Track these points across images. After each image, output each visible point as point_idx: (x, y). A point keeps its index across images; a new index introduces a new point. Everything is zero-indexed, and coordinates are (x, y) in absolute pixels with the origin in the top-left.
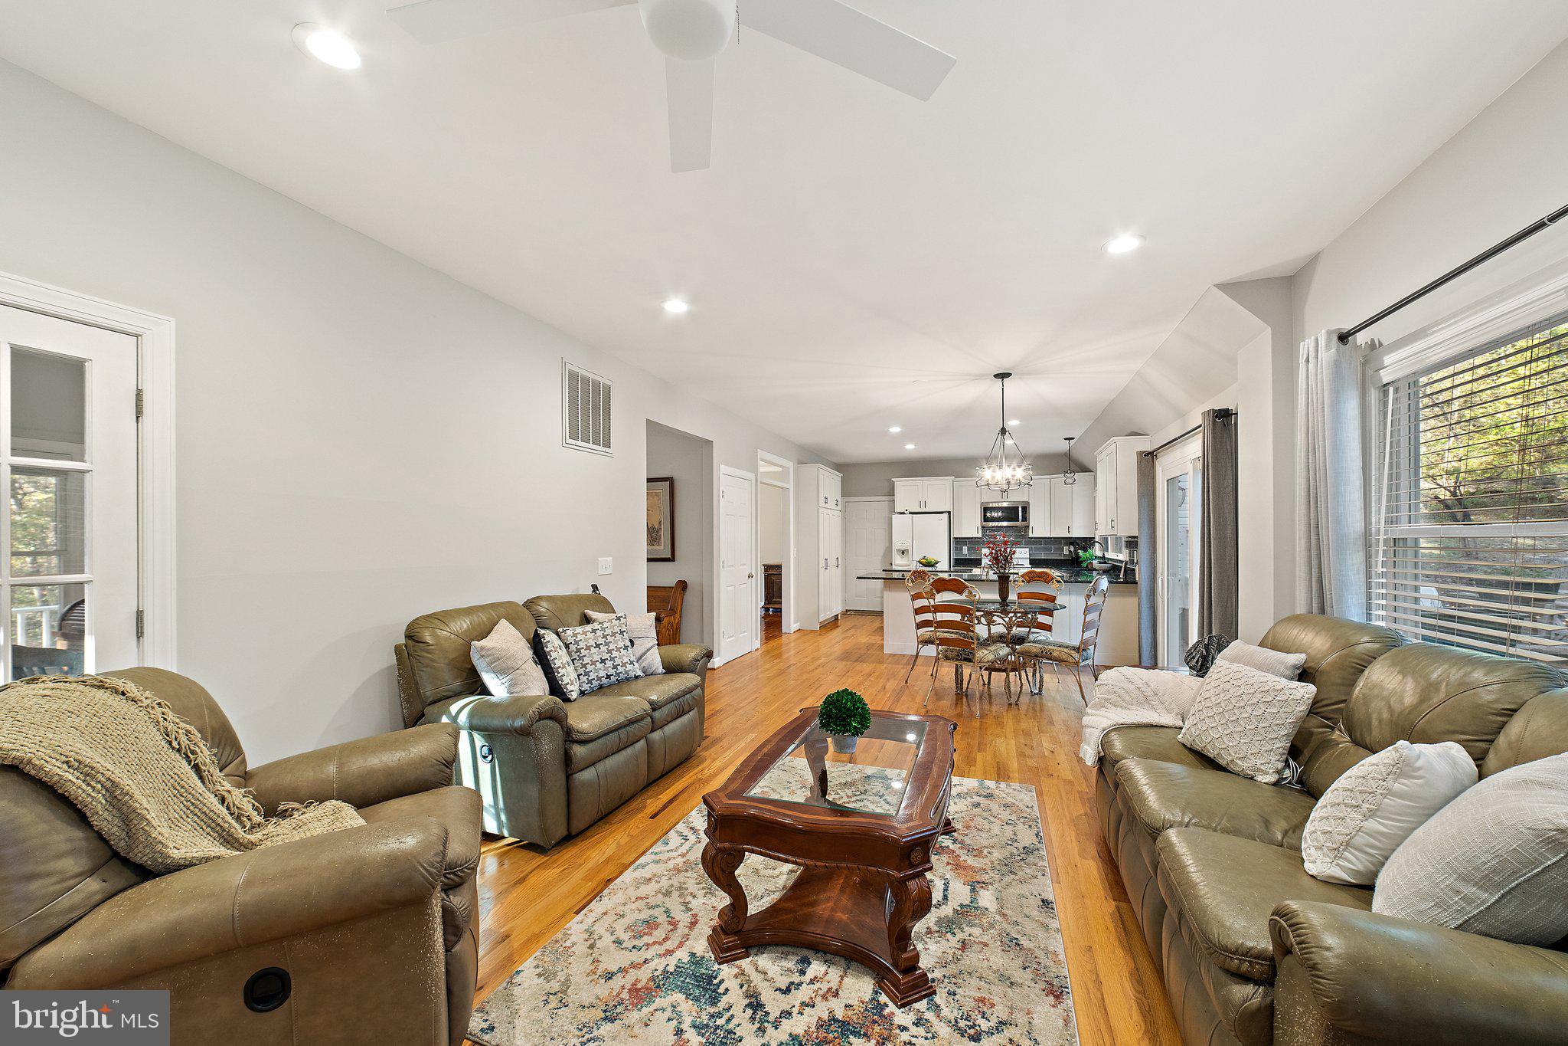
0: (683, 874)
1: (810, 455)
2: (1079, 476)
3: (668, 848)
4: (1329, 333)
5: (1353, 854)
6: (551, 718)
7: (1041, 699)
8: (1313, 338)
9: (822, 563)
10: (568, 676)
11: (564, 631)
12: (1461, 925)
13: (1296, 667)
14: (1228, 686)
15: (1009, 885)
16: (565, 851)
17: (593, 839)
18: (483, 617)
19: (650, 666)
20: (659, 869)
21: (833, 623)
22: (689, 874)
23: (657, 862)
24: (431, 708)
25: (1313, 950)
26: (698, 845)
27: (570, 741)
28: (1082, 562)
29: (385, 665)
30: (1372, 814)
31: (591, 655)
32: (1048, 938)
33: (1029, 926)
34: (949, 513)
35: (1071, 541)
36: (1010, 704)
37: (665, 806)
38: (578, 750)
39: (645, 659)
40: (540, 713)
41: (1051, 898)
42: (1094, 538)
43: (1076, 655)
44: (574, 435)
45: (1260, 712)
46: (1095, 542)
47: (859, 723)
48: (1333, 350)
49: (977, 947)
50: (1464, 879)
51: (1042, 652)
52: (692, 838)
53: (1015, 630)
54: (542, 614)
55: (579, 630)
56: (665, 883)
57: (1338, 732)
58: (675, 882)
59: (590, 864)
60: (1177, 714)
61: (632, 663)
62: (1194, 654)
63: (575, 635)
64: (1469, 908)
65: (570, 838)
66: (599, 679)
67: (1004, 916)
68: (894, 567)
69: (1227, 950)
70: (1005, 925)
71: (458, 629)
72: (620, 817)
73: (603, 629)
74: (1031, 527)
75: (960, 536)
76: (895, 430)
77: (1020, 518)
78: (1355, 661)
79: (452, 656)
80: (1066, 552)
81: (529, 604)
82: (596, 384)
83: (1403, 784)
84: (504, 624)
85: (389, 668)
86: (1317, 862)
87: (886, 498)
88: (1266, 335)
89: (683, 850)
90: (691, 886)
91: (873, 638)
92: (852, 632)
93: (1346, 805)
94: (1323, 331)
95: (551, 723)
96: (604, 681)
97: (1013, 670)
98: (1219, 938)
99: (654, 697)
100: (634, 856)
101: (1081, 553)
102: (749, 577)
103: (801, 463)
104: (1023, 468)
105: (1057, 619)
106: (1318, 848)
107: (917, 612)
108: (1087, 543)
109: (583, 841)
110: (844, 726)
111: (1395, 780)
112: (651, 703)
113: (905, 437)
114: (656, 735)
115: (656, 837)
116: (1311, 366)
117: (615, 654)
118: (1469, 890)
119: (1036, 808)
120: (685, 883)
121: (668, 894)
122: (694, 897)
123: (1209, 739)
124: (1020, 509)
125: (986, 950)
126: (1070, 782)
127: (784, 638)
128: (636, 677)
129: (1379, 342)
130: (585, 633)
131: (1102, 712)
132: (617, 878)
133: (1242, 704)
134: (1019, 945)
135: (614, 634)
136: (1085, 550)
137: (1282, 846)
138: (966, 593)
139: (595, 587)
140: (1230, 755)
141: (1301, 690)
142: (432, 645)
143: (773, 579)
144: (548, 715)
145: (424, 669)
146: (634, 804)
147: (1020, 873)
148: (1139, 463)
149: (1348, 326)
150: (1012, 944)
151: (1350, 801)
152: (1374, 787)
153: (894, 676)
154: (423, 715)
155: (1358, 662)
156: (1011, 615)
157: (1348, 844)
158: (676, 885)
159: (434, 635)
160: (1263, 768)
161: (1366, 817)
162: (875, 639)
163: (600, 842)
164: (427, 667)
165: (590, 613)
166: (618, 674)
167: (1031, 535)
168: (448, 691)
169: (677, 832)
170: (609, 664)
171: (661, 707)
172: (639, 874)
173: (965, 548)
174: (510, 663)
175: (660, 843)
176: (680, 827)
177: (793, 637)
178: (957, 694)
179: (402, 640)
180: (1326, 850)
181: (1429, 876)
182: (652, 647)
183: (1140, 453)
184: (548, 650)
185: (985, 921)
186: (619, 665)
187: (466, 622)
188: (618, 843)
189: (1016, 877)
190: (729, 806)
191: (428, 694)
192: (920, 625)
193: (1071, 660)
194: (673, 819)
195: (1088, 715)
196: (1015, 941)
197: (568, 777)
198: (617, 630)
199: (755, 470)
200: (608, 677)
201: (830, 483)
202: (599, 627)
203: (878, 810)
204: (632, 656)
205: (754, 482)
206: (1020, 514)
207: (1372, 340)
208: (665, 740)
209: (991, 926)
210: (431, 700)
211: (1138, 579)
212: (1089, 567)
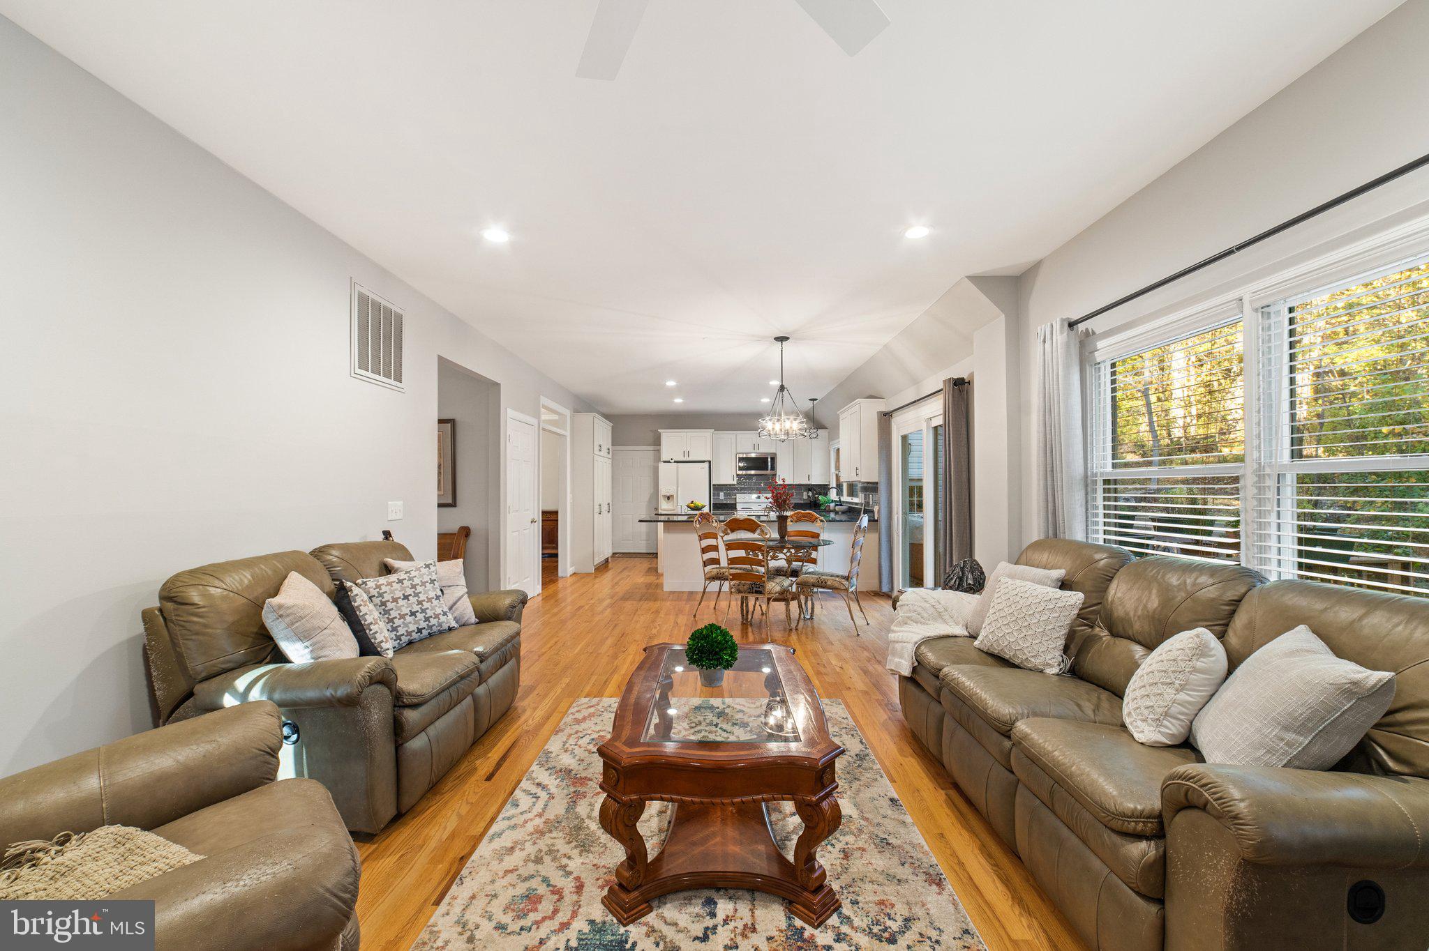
0: (548, 835)
1: (585, 404)
2: (822, 433)
3: (520, 810)
4: (1063, 320)
5: (1169, 722)
6: (380, 682)
7: (812, 623)
8: (1049, 324)
9: (597, 508)
10: (381, 634)
11: (364, 583)
12: (1286, 764)
13: (1058, 580)
14: (1018, 598)
15: (858, 791)
16: (394, 834)
17: (425, 814)
18: (267, 570)
19: (462, 615)
20: (518, 835)
21: (604, 567)
22: (554, 834)
23: (514, 827)
24: (205, 685)
25: (1231, 803)
26: (552, 801)
27: (400, 707)
28: (820, 505)
29: (124, 636)
30: (1182, 688)
31: (399, 608)
32: (909, 833)
33: (890, 825)
34: (710, 462)
35: (810, 488)
36: (791, 630)
37: (499, 765)
38: (411, 716)
39: (456, 609)
40: (371, 678)
41: (895, 796)
42: (829, 485)
43: (846, 583)
44: (363, 365)
45: (1045, 617)
46: (831, 488)
47: (730, 656)
48: (1065, 334)
49: (857, 854)
50: (1286, 728)
51: (818, 582)
52: (543, 795)
53: (795, 564)
54: (336, 565)
55: (382, 580)
56: (530, 849)
57: (1098, 629)
58: (543, 844)
59: (433, 844)
60: (963, 626)
61: (445, 614)
62: (952, 576)
63: (378, 587)
64: (1290, 750)
65: (399, 817)
66: (409, 633)
67: (867, 819)
68: (660, 512)
69: (1124, 815)
70: (870, 828)
71: (238, 586)
72: (450, 785)
73: (411, 579)
74: (777, 475)
75: (718, 483)
76: (671, 383)
77: (770, 467)
78: (1102, 572)
79: (230, 619)
80: (805, 497)
81: (319, 553)
82: (388, 312)
83: (1203, 662)
84: (294, 578)
85: (131, 641)
86: (1144, 732)
87: (651, 448)
88: (1000, 322)
89: (539, 808)
90: (562, 846)
91: (648, 577)
92: (626, 573)
93: (1163, 684)
94: (1058, 319)
95: (380, 688)
96: (415, 636)
97: (793, 599)
98: (1115, 807)
99: (479, 649)
100: (483, 825)
101: (820, 498)
102: (532, 522)
103: (576, 411)
104: (798, 421)
105: (821, 554)
106: (1145, 720)
107: (704, 551)
108: (824, 489)
109: (415, 817)
110: (718, 659)
111: (1197, 660)
112: (478, 655)
113: (678, 391)
114: (481, 690)
115: (500, 801)
116: (1048, 345)
117: (426, 605)
118: (1290, 736)
119: (850, 718)
120: (553, 845)
121: (538, 860)
122: (569, 858)
123: (1006, 643)
124: (769, 460)
125: (866, 855)
126: (866, 693)
127: (560, 584)
128: (450, 629)
129: (1093, 331)
130: (390, 584)
131: (906, 628)
132: (470, 854)
133: (1032, 612)
134: (890, 844)
135: (423, 584)
136: (822, 495)
137: (1096, 723)
138: (758, 531)
139: (387, 534)
140: (1024, 654)
141: (1074, 598)
142: (204, 607)
143: (550, 524)
144: (379, 678)
145: (193, 637)
146: (464, 767)
147: (862, 779)
148: (877, 422)
149: (1075, 317)
150: (883, 844)
151: (1165, 680)
152: (1183, 666)
153: (681, 611)
154: (190, 694)
155: (1105, 573)
156: (785, 551)
157: (1166, 714)
158: (545, 849)
159: (204, 595)
160: (1050, 662)
161: (1178, 691)
162: (651, 579)
163: (434, 817)
164: (197, 634)
165: (389, 561)
166: (430, 627)
167: (777, 483)
168: (229, 662)
169: (524, 791)
170: (420, 616)
171: (487, 658)
172: (497, 844)
173: (722, 494)
174: (316, 623)
175: (508, 806)
176: (525, 784)
177: (570, 581)
178: (743, 624)
179: (155, 603)
180: (1150, 721)
181: (1259, 730)
182: (462, 596)
183: (877, 414)
184: (356, 604)
185: (853, 827)
186: (431, 617)
187: (246, 577)
188: (459, 815)
189: (862, 783)
190: (633, 755)
191: (199, 668)
192: (705, 564)
193: (842, 587)
194: (514, 778)
195: (894, 632)
196: (885, 841)
197: (398, 747)
198: (427, 578)
199: (537, 416)
200: (420, 631)
201: (603, 432)
202: (406, 576)
203: (719, 739)
204: (444, 606)
205: (536, 426)
206: (769, 464)
207: (1087, 329)
208: (490, 694)
209: (860, 831)
210: (204, 675)
211: (876, 518)
212: (827, 509)
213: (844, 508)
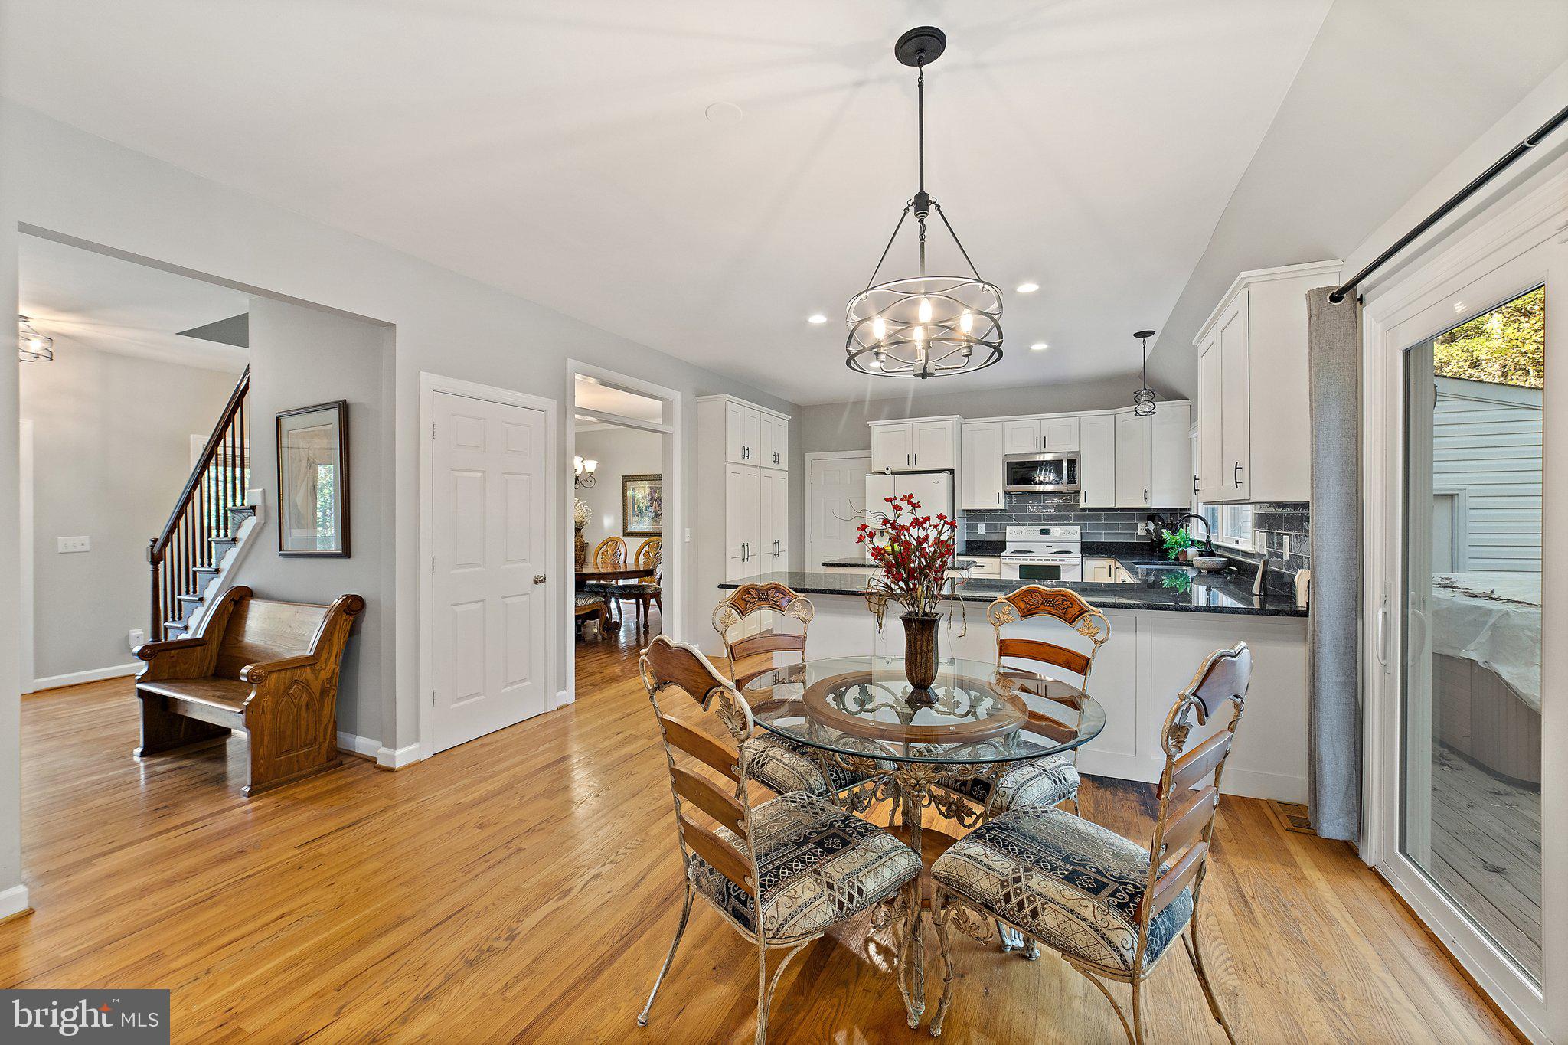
2: (1162, 406)
9: (735, 549)
28: (1167, 550)
34: (952, 472)
35: (1151, 515)
42: (1189, 509)
46: (1191, 516)
74: (1083, 492)
75: (970, 508)
77: (1067, 478)
80: (1141, 532)
101: (1166, 534)
102: (536, 582)
103: (700, 393)
108: (1178, 517)
124: (1065, 464)
136: (1174, 529)
148: (1315, 320)
167: (1083, 505)
173: (982, 526)
183: (1315, 295)
199: (556, 394)
201: (759, 427)
206: (1066, 473)
211: (1301, 603)
212: (1181, 558)
213: (1215, 562)
